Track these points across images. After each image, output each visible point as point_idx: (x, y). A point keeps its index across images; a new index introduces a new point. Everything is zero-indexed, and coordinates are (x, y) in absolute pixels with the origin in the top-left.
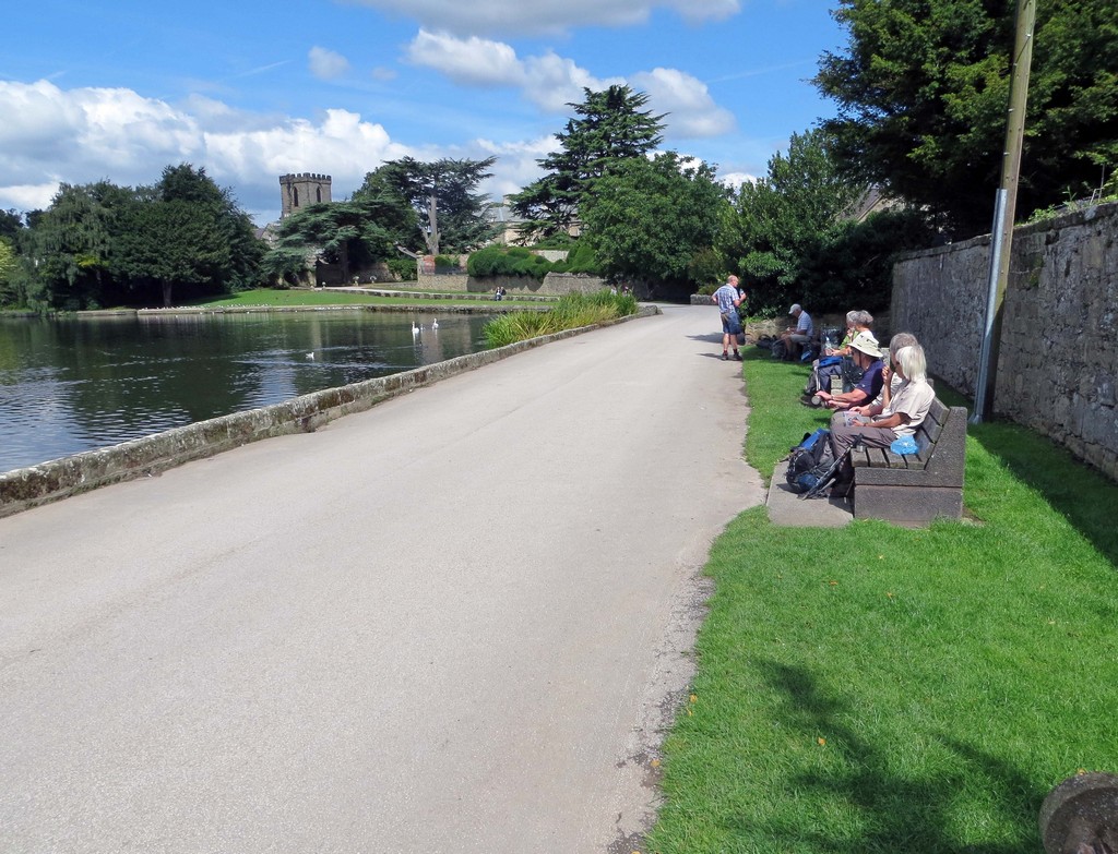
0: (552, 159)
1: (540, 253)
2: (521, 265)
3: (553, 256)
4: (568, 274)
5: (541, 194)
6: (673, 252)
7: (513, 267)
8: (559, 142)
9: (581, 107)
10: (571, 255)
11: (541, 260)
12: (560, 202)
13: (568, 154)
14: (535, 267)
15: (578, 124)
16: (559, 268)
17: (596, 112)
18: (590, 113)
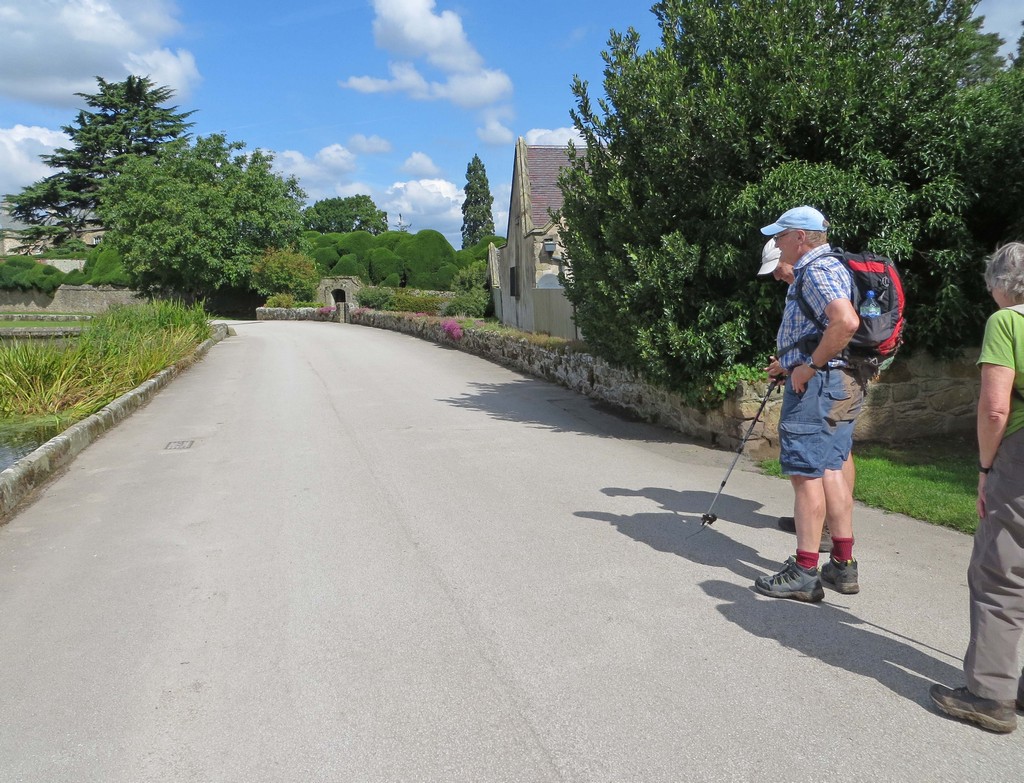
0: (60, 155)
1: (49, 262)
2: (24, 277)
3: (65, 266)
4: (86, 286)
5: (48, 196)
6: (228, 254)
7: (14, 278)
8: (68, 136)
9: (94, 98)
10: (90, 264)
11: (50, 270)
12: (71, 205)
13: (79, 150)
14: (43, 279)
15: (92, 117)
16: (74, 279)
17: (113, 105)
18: (105, 106)
